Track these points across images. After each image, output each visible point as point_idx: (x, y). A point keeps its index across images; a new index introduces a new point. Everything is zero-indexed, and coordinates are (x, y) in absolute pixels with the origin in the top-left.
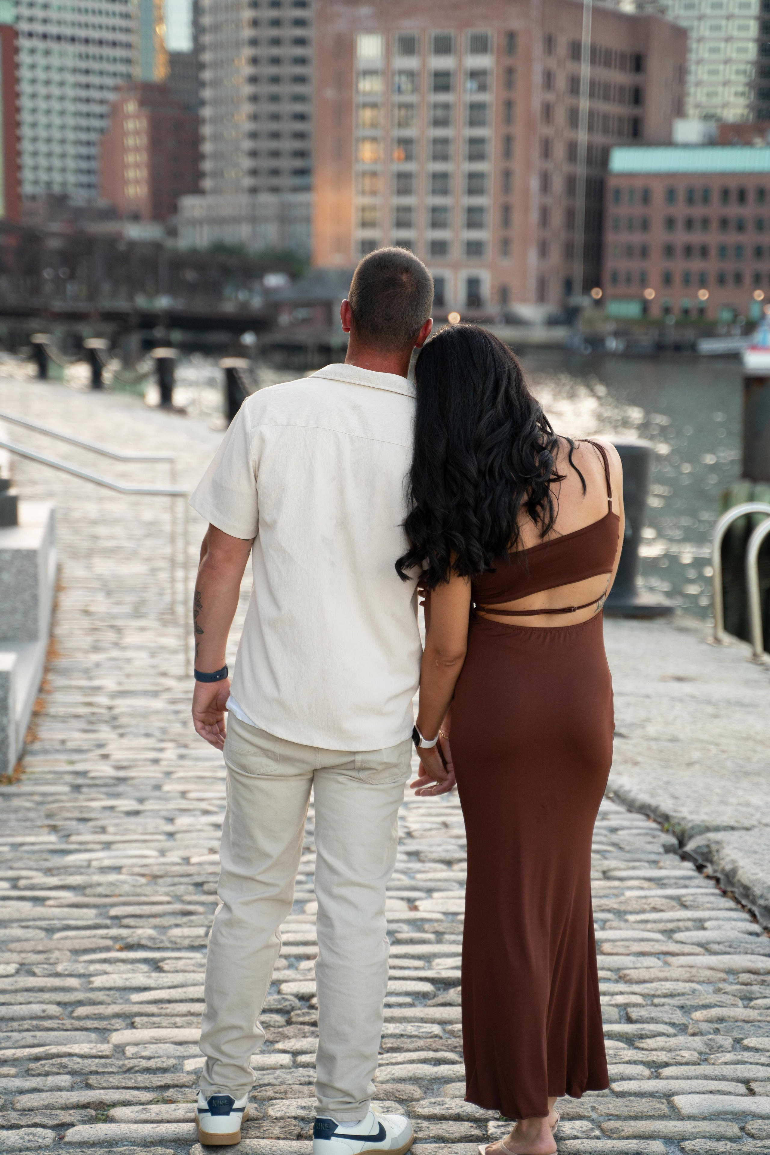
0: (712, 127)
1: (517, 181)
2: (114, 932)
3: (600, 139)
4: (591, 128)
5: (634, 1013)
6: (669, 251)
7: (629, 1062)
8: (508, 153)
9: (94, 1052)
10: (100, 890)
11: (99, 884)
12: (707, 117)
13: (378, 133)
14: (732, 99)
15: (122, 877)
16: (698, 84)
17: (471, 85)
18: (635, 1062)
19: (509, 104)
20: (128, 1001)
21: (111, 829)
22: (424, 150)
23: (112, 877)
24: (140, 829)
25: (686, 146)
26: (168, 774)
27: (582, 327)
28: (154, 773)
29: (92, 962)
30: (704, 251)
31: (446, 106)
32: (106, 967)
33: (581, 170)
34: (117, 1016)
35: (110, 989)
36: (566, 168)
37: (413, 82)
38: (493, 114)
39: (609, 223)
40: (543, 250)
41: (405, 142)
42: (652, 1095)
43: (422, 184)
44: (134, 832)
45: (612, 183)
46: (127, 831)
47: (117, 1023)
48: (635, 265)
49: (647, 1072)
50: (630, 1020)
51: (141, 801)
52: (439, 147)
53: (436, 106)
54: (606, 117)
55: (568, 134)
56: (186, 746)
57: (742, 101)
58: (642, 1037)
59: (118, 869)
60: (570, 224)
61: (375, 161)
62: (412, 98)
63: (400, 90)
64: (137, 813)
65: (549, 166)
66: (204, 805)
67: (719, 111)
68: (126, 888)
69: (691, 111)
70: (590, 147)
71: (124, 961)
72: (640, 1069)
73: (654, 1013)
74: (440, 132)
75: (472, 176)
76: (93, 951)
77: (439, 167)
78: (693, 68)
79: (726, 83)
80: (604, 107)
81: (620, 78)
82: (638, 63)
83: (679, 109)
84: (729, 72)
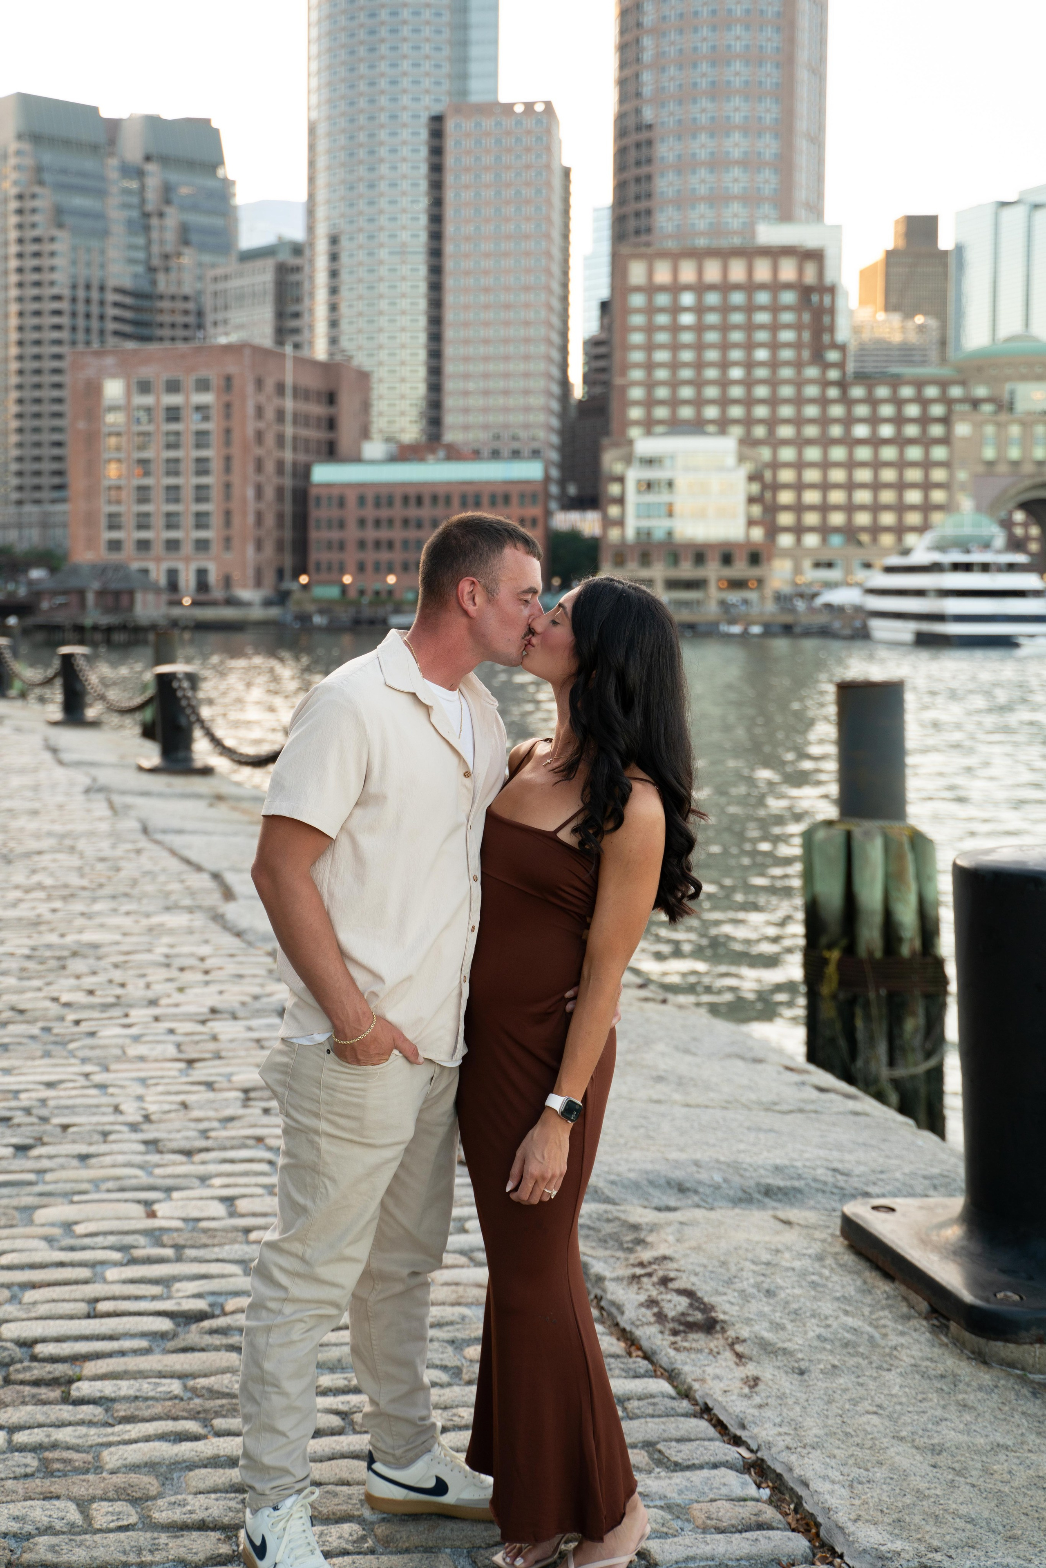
0: (393, 447)
1: (236, 491)
3: (302, 458)
4: (295, 449)
6: (362, 544)
8: (228, 469)
12: (388, 440)
13: (122, 455)
14: (408, 426)
16: (381, 414)
17: (197, 417)
19: (228, 431)
22: (158, 468)
25: (372, 462)
27: (292, 607)
30: (390, 545)
31: (177, 434)
33: (288, 482)
36: (276, 480)
37: (149, 415)
38: (215, 439)
39: (312, 523)
40: (259, 545)
41: (144, 462)
43: (158, 495)
45: (313, 492)
48: (334, 556)
52: (172, 465)
53: (168, 433)
54: (307, 441)
55: (277, 454)
57: (416, 427)
61: (120, 477)
62: (150, 428)
63: (138, 421)
65: (262, 479)
67: (397, 435)
69: (375, 435)
70: (295, 464)
74: (172, 454)
75: (199, 487)
77: (172, 481)
78: (375, 402)
79: (403, 414)
80: (305, 432)
81: (317, 409)
82: (331, 398)
83: (365, 433)
84: (404, 405)
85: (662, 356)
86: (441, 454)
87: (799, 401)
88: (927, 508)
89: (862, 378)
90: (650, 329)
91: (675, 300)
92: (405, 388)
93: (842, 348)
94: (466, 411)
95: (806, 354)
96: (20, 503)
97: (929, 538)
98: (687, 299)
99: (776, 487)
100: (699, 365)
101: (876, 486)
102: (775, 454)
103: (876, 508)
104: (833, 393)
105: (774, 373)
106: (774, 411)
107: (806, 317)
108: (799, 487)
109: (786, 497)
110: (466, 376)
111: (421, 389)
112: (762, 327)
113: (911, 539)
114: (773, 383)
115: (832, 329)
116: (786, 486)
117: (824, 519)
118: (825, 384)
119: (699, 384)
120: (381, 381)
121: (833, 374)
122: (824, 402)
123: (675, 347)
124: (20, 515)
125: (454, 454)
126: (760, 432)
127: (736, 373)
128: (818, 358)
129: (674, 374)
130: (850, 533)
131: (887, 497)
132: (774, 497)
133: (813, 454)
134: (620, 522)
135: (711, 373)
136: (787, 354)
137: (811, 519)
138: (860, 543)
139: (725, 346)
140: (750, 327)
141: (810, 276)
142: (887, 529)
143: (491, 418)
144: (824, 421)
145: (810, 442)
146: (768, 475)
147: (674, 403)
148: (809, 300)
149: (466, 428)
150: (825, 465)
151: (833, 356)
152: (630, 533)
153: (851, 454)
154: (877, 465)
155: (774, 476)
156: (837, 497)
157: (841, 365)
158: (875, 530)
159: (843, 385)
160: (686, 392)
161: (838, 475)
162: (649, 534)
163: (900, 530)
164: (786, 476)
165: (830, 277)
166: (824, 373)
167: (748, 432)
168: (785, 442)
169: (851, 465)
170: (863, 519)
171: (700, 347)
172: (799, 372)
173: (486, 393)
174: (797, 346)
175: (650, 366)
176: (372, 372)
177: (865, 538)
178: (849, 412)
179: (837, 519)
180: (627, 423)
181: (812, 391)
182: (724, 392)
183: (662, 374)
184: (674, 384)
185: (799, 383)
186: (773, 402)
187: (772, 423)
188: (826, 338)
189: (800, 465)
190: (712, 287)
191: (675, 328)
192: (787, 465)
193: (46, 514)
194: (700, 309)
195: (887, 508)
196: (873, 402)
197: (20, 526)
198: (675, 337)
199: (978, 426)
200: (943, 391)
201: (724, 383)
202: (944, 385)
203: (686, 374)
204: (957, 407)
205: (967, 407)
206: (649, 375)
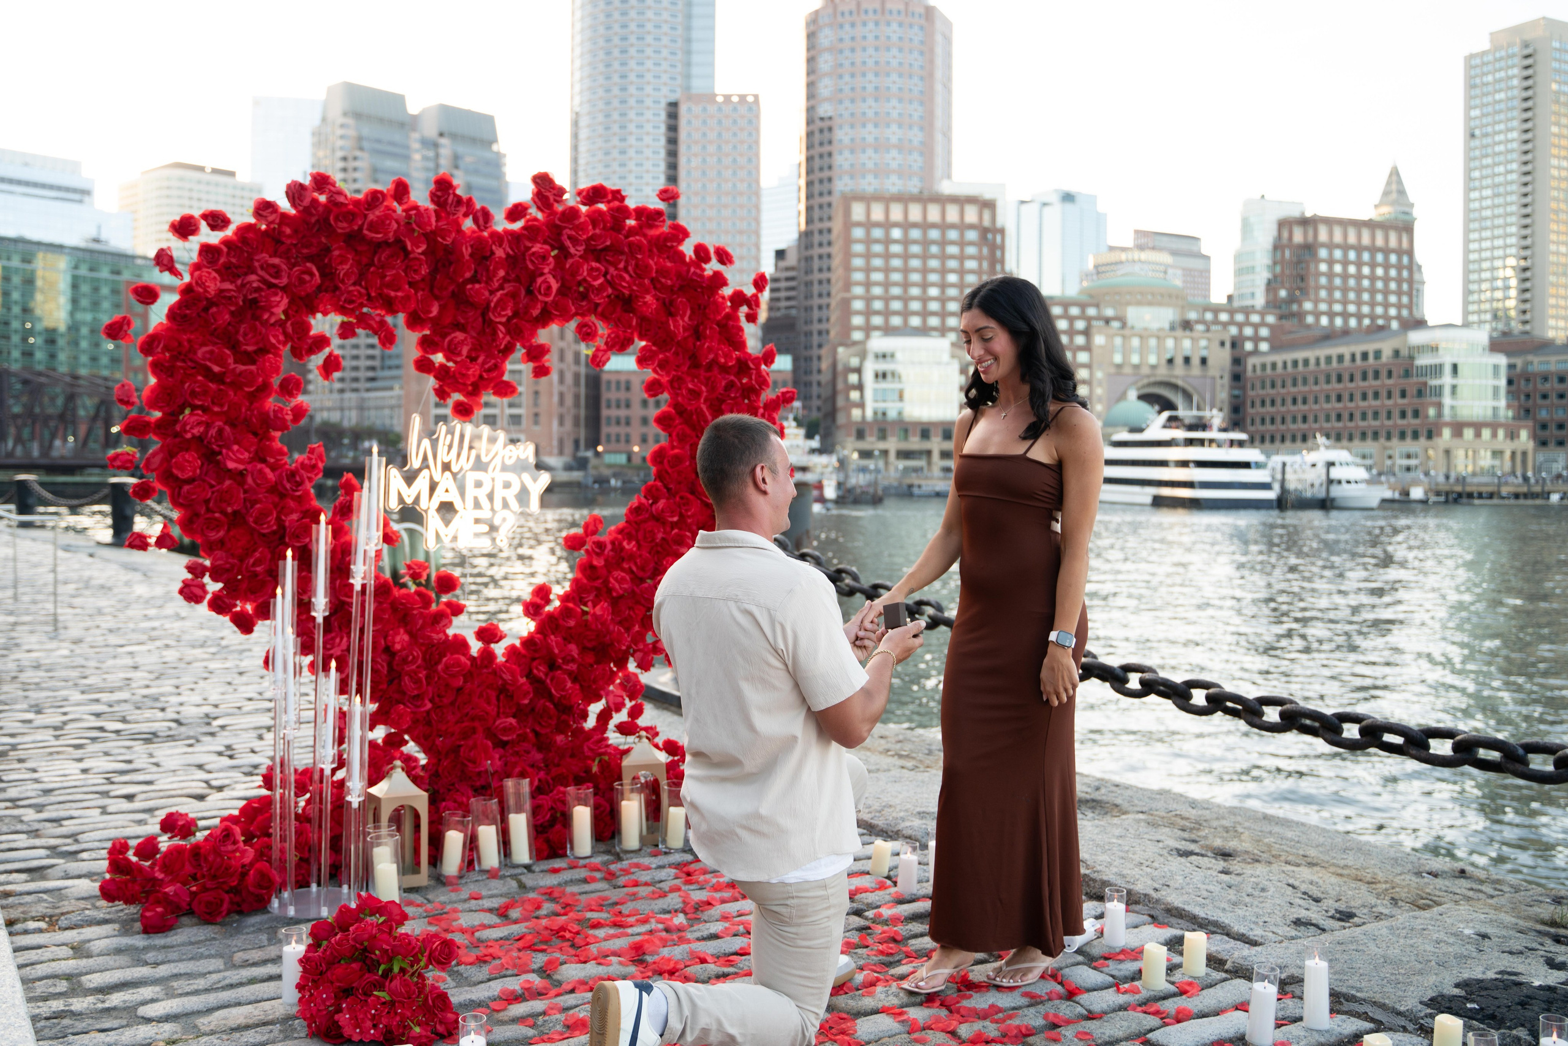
6: (645, 421)
27: (592, 472)
33: (583, 370)
36: (574, 369)
39: (603, 404)
40: (561, 420)
45: (604, 377)
48: (622, 430)
60: (577, 404)
85: (877, 277)
90: (868, 256)
91: (887, 234)
96: (342, 391)
98: (896, 233)
100: (906, 285)
107: (985, 250)
112: (952, 257)
115: (1003, 261)
119: (905, 299)
123: (887, 270)
124: (342, 400)
127: (934, 292)
129: (887, 291)
134: (861, 405)
135: (915, 291)
136: (971, 278)
139: (925, 271)
140: (944, 257)
141: (987, 220)
147: (887, 313)
148: (986, 238)
152: (869, 414)
160: (896, 305)
162: (884, 414)
171: (906, 271)
174: (979, 273)
175: (868, 284)
180: (852, 328)
182: (925, 306)
183: (877, 291)
184: (887, 299)
190: (915, 225)
191: (887, 256)
193: (363, 400)
194: (906, 242)
197: (342, 409)
198: (887, 262)
199: (1110, 337)
200: (1083, 311)
201: (925, 299)
202: (1083, 306)
203: (896, 291)
204: (1094, 323)
205: (1101, 323)
206: (868, 291)
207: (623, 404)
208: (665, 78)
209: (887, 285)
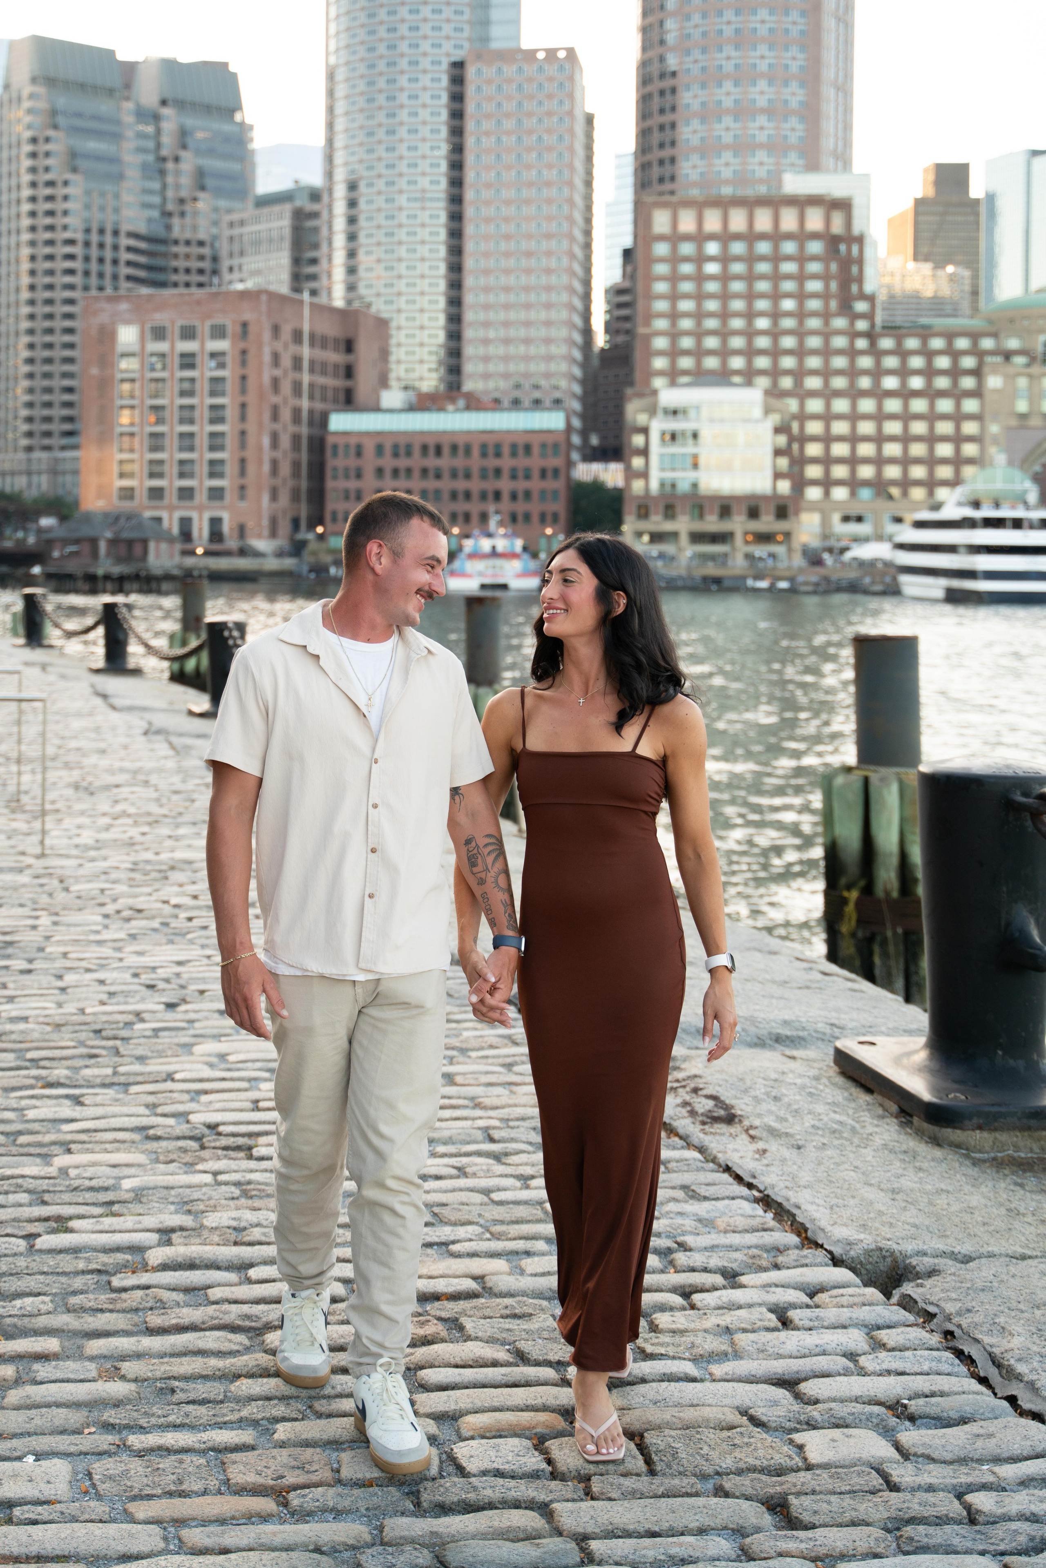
0: (411, 396)
2: (34, 1072)
3: (319, 406)
4: (311, 397)
5: (496, 1135)
7: (501, 1176)
8: (243, 417)
9: (42, 1174)
10: (13, 1037)
11: (12, 1032)
12: (406, 388)
13: (135, 402)
14: (426, 374)
15: (30, 1026)
16: (399, 362)
17: (212, 364)
18: (506, 1176)
19: (243, 378)
20: (59, 1131)
21: (11, 985)
22: (172, 415)
23: (22, 1026)
24: (36, 985)
25: (391, 411)
26: (48, 938)
28: (35, 937)
29: (21, 1098)
31: (192, 380)
32: (34, 1102)
33: (304, 431)
34: (54, 1143)
35: (43, 1121)
36: (292, 429)
37: (163, 362)
38: (231, 386)
39: (329, 473)
41: (157, 409)
42: (526, 1203)
43: (172, 442)
44: (32, 988)
45: (331, 440)
46: (24, 987)
47: (56, 1149)
49: (518, 1184)
50: (492, 1140)
51: (30, 961)
52: (186, 413)
53: (182, 380)
54: (324, 388)
55: (293, 402)
56: (57, 914)
57: (435, 375)
58: (506, 1154)
59: (25, 1019)
61: (132, 425)
62: (164, 374)
63: (152, 368)
64: (29, 971)
65: (278, 427)
66: (84, 964)
67: (416, 383)
68: (36, 1035)
69: (393, 383)
70: (311, 412)
71: (48, 1097)
72: (511, 1182)
73: (513, 1134)
74: (186, 401)
75: (213, 435)
76: (20, 1088)
77: (186, 428)
78: (393, 349)
79: (421, 362)
80: (321, 380)
81: (335, 357)
82: (349, 346)
83: (384, 382)
84: (423, 353)
85: (686, 305)
86: (461, 403)
87: (827, 352)
88: (958, 461)
89: (891, 329)
90: (674, 278)
91: (700, 249)
92: (423, 336)
93: (871, 299)
94: (486, 359)
95: (834, 304)
97: (959, 493)
98: (712, 248)
99: (804, 439)
100: (725, 315)
101: (906, 439)
102: (802, 405)
103: (906, 461)
104: (861, 344)
105: (801, 323)
106: (801, 363)
107: (834, 267)
108: (827, 439)
109: (813, 450)
110: (486, 324)
111: (441, 337)
112: (788, 277)
113: (942, 493)
114: (800, 334)
115: (860, 280)
116: (814, 439)
117: (853, 472)
118: (854, 335)
119: (724, 334)
120: (399, 328)
121: (862, 325)
122: (852, 353)
123: (700, 297)
125: (473, 404)
126: (787, 383)
127: (762, 323)
128: (846, 308)
129: (699, 324)
130: (880, 486)
131: (918, 450)
132: (802, 449)
133: (841, 405)
134: (644, 475)
135: (737, 323)
136: (814, 304)
137: (840, 472)
138: (890, 497)
139: (750, 296)
140: (776, 277)
141: (837, 226)
142: (918, 483)
143: (512, 368)
144: (853, 373)
145: (838, 394)
146: (795, 426)
147: (699, 353)
148: (837, 251)
149: (486, 376)
150: (854, 417)
151: (861, 306)
152: (654, 485)
153: (880, 406)
154: (906, 417)
155: (802, 428)
156: (866, 449)
157: (869, 316)
158: (906, 484)
159: (871, 336)
160: (712, 343)
161: (866, 428)
162: (673, 486)
163: (931, 484)
164: (814, 428)
165: (857, 228)
166: (852, 324)
167: (775, 384)
168: (813, 394)
169: (880, 417)
170: (892, 472)
171: (725, 297)
172: (827, 323)
173: (507, 341)
174: (825, 296)
175: (674, 316)
176: (391, 319)
177: (895, 491)
178: (878, 363)
179: (866, 472)
180: (651, 373)
181: (840, 342)
182: (750, 343)
183: (686, 324)
184: (699, 334)
185: (827, 335)
186: (800, 353)
187: (799, 374)
188: (854, 288)
189: (828, 417)
190: (737, 237)
191: (700, 278)
192: (815, 417)
194: (725, 259)
195: (918, 461)
196: (903, 354)
198: (699, 286)
199: (1010, 378)
200: (975, 344)
201: (750, 334)
202: (975, 336)
203: (711, 324)
204: (989, 359)
205: (999, 359)
206: (674, 324)
207: (352, 474)
208: (447, 29)
209: (699, 315)
